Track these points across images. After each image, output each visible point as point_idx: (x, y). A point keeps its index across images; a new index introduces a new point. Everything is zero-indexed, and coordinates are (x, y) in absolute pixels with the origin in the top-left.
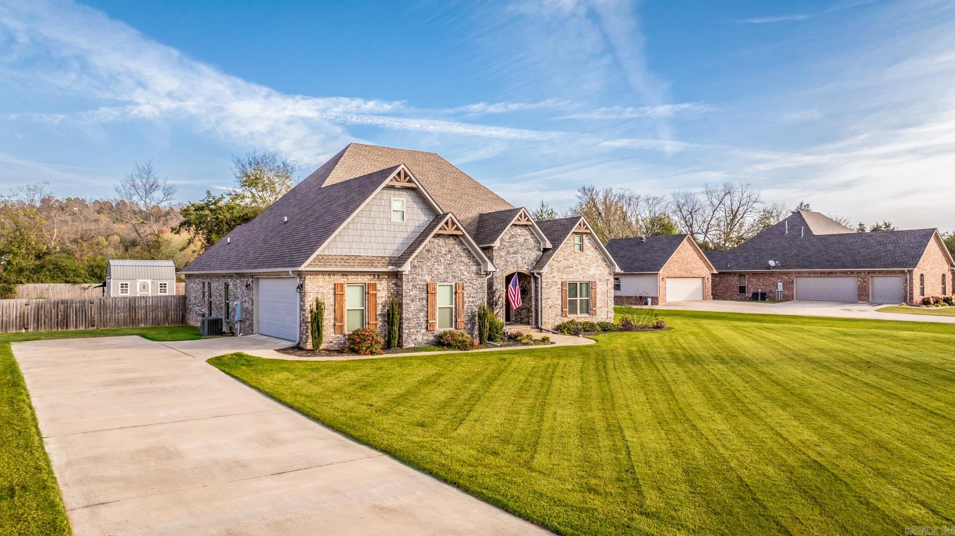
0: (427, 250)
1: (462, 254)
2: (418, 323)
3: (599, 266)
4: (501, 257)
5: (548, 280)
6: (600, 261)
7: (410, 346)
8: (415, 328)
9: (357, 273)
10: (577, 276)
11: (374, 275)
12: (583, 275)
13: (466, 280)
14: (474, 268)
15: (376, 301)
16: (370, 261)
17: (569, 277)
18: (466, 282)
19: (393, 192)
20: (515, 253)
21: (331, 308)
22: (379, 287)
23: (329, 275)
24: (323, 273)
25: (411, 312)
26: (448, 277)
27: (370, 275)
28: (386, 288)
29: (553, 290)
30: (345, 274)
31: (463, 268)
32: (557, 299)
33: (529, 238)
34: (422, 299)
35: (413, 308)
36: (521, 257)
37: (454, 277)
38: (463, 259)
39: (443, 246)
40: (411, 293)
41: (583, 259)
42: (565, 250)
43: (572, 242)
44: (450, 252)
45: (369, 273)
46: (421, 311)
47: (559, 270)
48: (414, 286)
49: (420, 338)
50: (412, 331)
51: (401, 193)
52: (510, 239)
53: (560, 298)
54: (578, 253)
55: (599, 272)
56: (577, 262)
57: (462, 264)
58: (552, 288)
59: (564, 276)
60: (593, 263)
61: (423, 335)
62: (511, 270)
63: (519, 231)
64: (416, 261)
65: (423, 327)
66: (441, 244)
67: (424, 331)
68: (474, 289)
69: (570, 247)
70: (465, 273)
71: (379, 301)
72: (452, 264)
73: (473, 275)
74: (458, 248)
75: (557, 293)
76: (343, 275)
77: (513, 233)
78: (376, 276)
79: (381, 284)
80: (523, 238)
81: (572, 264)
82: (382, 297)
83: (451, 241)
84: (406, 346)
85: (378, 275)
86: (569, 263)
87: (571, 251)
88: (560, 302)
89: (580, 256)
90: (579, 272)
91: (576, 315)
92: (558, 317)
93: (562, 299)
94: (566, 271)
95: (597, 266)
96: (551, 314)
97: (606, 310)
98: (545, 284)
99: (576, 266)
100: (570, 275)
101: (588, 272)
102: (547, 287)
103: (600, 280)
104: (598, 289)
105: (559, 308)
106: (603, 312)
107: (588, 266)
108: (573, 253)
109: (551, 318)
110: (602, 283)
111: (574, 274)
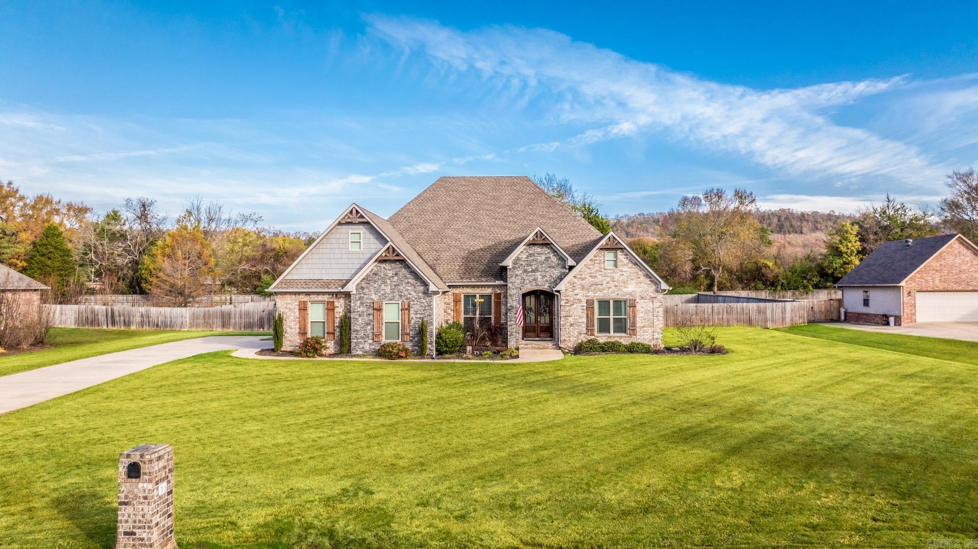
0: (373, 274)
1: (408, 276)
2: (364, 334)
3: (641, 283)
4: (517, 275)
5: (568, 298)
6: (642, 278)
7: (357, 353)
8: (363, 338)
9: (318, 293)
10: (611, 294)
11: (333, 295)
12: (616, 293)
13: (413, 299)
14: (422, 288)
15: (334, 316)
16: (328, 283)
17: (597, 294)
18: (413, 301)
19: (350, 227)
20: (533, 271)
21: (297, 320)
22: (336, 304)
23: (295, 294)
24: (291, 293)
25: (359, 325)
26: (394, 296)
27: (329, 295)
28: (343, 305)
29: (575, 308)
30: (308, 294)
31: (409, 288)
32: (580, 317)
33: (551, 256)
34: (369, 314)
35: (360, 322)
36: (540, 275)
37: (401, 296)
38: (410, 280)
39: (389, 270)
40: (359, 310)
41: (616, 276)
42: (592, 267)
43: (602, 258)
44: (396, 274)
45: (329, 293)
46: (368, 324)
47: (583, 288)
48: (362, 304)
49: (367, 347)
50: (359, 340)
51: (357, 227)
52: (527, 258)
53: (585, 316)
54: (611, 269)
55: (641, 289)
56: (608, 279)
57: (409, 285)
58: (575, 306)
59: (591, 294)
60: (632, 280)
61: (370, 344)
62: (529, 287)
63: (539, 250)
64: (363, 283)
65: (370, 338)
66: (387, 268)
67: (371, 341)
68: (422, 306)
69: (599, 263)
70: (412, 293)
71: (337, 315)
72: (399, 285)
73: (420, 294)
74: (404, 271)
75: (580, 311)
76: (306, 295)
77: (531, 252)
78: (335, 295)
79: (338, 302)
80: (544, 257)
81: (602, 281)
82: (340, 312)
83: (398, 265)
84: (354, 352)
85: (336, 295)
86: (596, 280)
87: (600, 268)
88: (585, 320)
89: (612, 273)
90: (611, 289)
91: (607, 334)
92: (583, 335)
93: (587, 317)
94: (592, 288)
95: (637, 283)
96: (573, 332)
97: (650, 330)
98: (565, 301)
99: (607, 283)
100: (599, 292)
101: (625, 290)
102: (567, 304)
103: (642, 298)
104: (638, 307)
105: (583, 326)
106: (647, 332)
107: (624, 283)
108: (603, 270)
109: (573, 336)
110: (645, 301)
111: (605, 291)
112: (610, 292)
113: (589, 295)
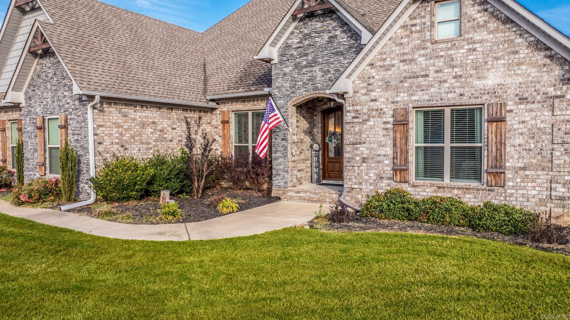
3: (519, 64)
5: (358, 108)
6: (524, 52)
10: (446, 95)
12: (458, 91)
13: (71, 110)
17: (413, 98)
18: (70, 114)
25: (29, 152)
26: (54, 108)
29: (372, 128)
31: (67, 94)
32: (381, 145)
35: (29, 147)
36: (321, 70)
37: (60, 107)
38: (67, 81)
39: (49, 67)
41: (460, 54)
43: (427, 20)
44: (56, 74)
47: (387, 85)
53: (390, 142)
54: (446, 42)
55: (520, 80)
56: (440, 63)
57: (67, 89)
58: (371, 123)
59: (403, 97)
60: (497, 58)
66: (47, 64)
68: (78, 122)
69: (420, 32)
75: (382, 133)
81: (427, 68)
86: (414, 68)
87: (423, 41)
88: (389, 150)
89: (450, 49)
90: (446, 85)
91: (437, 182)
92: (386, 181)
93: (395, 145)
94: (406, 85)
95: (509, 66)
96: (367, 174)
97: (543, 177)
98: (353, 114)
99: (437, 72)
100: (420, 93)
101: (478, 83)
102: (356, 120)
103: (523, 100)
104: (511, 121)
105: (387, 162)
106: (533, 182)
107: (476, 68)
108: (429, 44)
109: (366, 181)
110: (529, 106)
111: (433, 90)
112: (442, 90)
113: (399, 99)
